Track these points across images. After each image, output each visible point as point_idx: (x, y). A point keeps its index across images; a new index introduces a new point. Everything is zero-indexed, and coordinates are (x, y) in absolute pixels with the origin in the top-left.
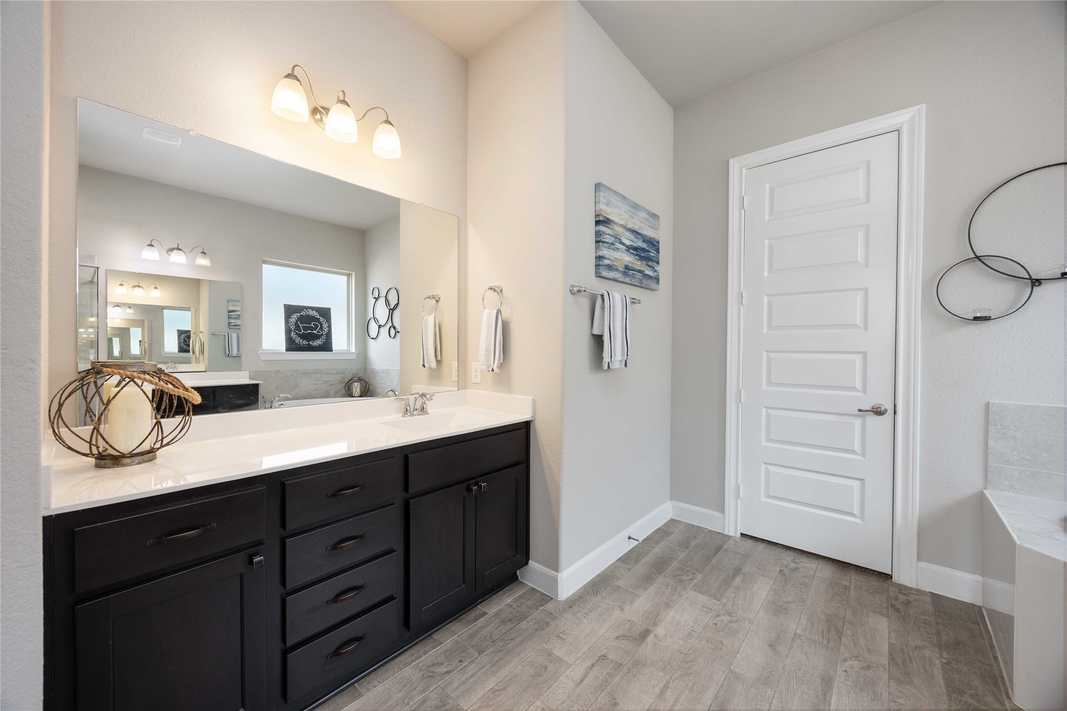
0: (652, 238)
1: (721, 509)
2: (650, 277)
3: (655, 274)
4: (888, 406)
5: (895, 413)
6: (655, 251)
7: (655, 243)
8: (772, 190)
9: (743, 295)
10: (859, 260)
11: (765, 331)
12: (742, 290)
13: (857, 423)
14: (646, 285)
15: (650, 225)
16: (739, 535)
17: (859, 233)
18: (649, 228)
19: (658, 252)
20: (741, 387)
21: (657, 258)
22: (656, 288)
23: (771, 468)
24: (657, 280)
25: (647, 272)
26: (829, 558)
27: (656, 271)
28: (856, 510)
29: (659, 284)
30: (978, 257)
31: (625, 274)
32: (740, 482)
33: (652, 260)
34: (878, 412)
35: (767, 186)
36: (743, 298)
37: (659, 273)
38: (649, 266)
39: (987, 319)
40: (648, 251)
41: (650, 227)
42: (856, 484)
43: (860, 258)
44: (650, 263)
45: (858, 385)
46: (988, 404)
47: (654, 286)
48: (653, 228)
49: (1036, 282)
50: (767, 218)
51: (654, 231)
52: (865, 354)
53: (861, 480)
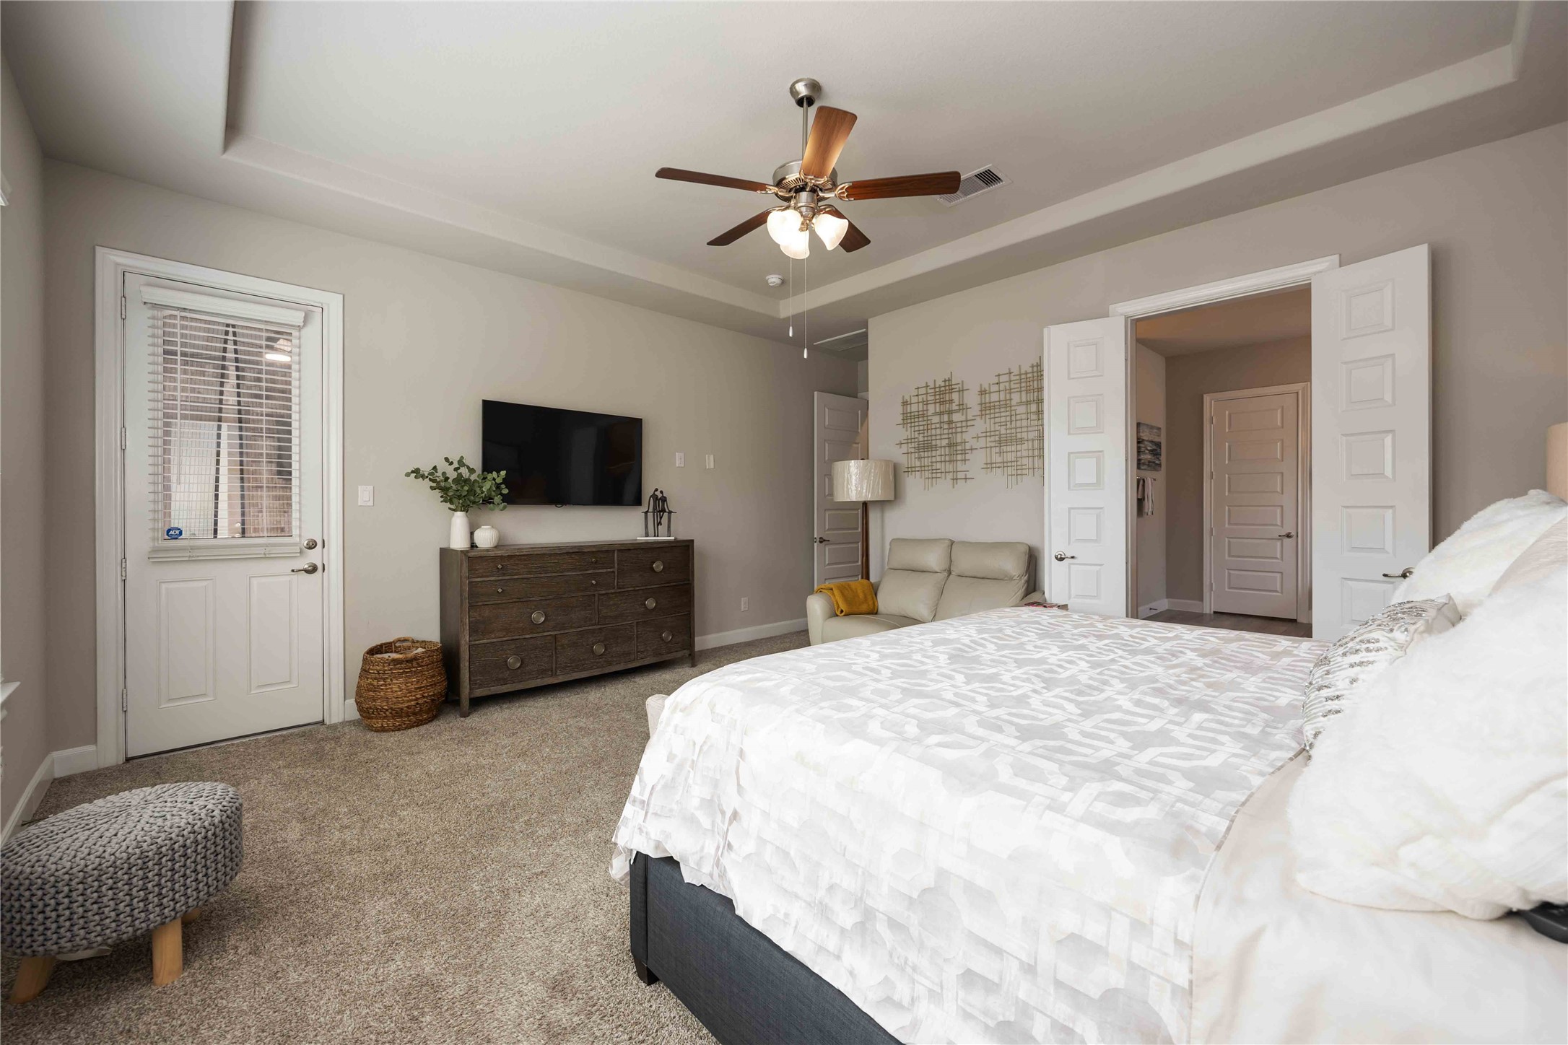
0: (1158, 442)
1: (1201, 599)
2: (1156, 464)
3: (1159, 462)
4: (1293, 533)
6: (1159, 449)
7: (1160, 445)
8: (1230, 415)
13: (1279, 544)
14: (1157, 468)
16: (1212, 613)
20: (1213, 527)
21: (1160, 453)
22: (1160, 470)
23: (1231, 572)
24: (1160, 465)
27: (1160, 460)
28: (1279, 589)
29: (1161, 468)
31: (1149, 466)
32: (1212, 581)
33: (1158, 455)
34: (1289, 536)
35: (1227, 412)
38: (1156, 458)
40: (1156, 450)
41: (1157, 436)
42: (1278, 575)
50: (1227, 431)
51: (1159, 438)
52: (1282, 507)
53: (1281, 573)
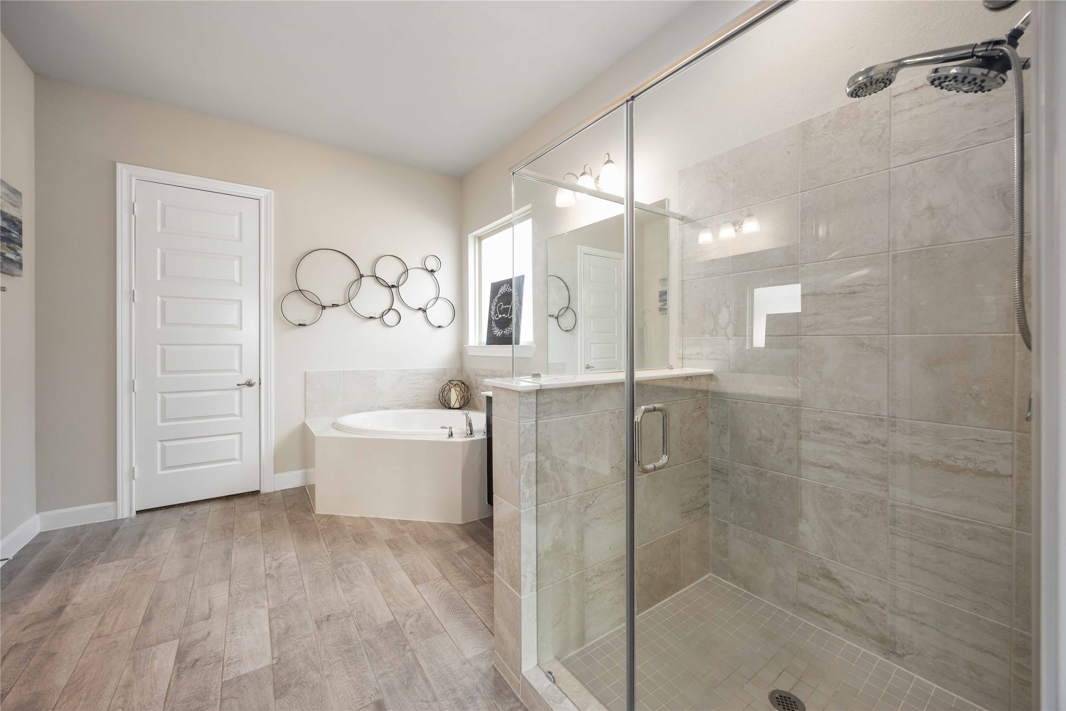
0: (14, 217)
2: (11, 261)
3: (18, 257)
4: (255, 380)
5: (260, 384)
6: (17, 231)
7: (17, 223)
8: (163, 207)
9: (135, 293)
10: (236, 280)
11: (159, 326)
12: (133, 289)
13: (236, 394)
14: (6, 269)
15: (11, 202)
16: (134, 513)
17: (236, 261)
18: (10, 206)
19: (21, 233)
20: (134, 377)
21: (20, 240)
22: (19, 274)
23: (166, 444)
24: (20, 264)
25: (8, 255)
26: (218, 498)
27: (18, 255)
28: (237, 456)
29: (22, 269)
30: (300, 290)
32: (134, 465)
33: (14, 242)
34: (250, 384)
35: (159, 202)
36: (135, 296)
37: (22, 257)
38: (10, 248)
39: (304, 325)
40: (10, 232)
41: (11, 204)
42: (236, 437)
43: (237, 279)
44: (12, 245)
45: (237, 368)
46: (306, 372)
47: (16, 271)
48: (15, 206)
49: (324, 307)
50: (160, 230)
51: (16, 209)
52: (241, 345)
53: (240, 433)
